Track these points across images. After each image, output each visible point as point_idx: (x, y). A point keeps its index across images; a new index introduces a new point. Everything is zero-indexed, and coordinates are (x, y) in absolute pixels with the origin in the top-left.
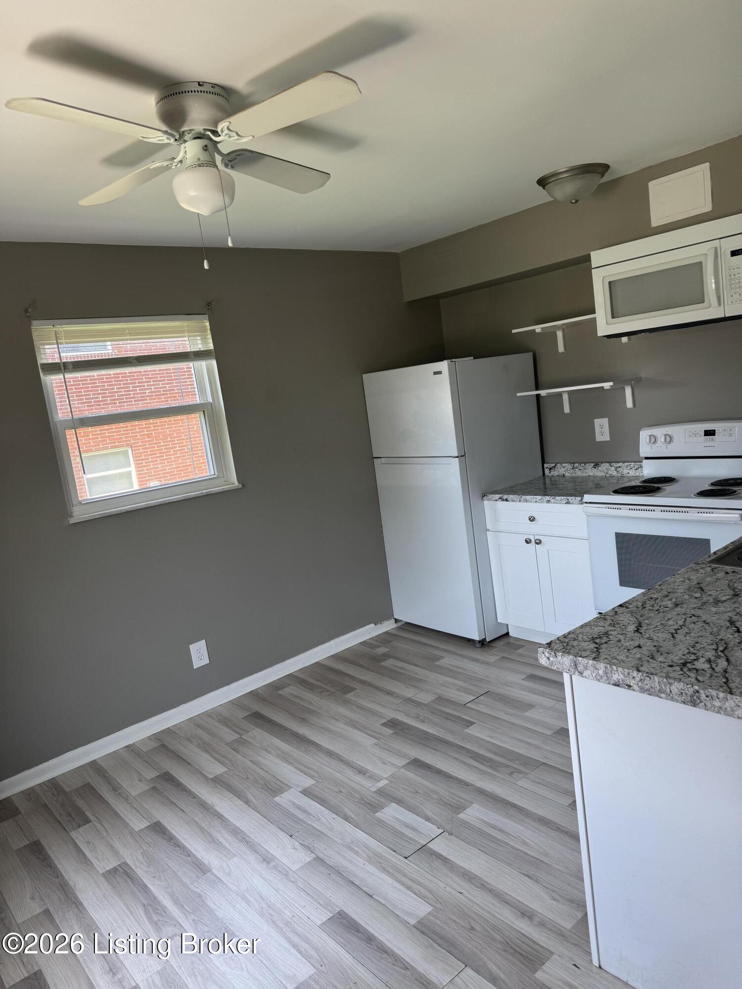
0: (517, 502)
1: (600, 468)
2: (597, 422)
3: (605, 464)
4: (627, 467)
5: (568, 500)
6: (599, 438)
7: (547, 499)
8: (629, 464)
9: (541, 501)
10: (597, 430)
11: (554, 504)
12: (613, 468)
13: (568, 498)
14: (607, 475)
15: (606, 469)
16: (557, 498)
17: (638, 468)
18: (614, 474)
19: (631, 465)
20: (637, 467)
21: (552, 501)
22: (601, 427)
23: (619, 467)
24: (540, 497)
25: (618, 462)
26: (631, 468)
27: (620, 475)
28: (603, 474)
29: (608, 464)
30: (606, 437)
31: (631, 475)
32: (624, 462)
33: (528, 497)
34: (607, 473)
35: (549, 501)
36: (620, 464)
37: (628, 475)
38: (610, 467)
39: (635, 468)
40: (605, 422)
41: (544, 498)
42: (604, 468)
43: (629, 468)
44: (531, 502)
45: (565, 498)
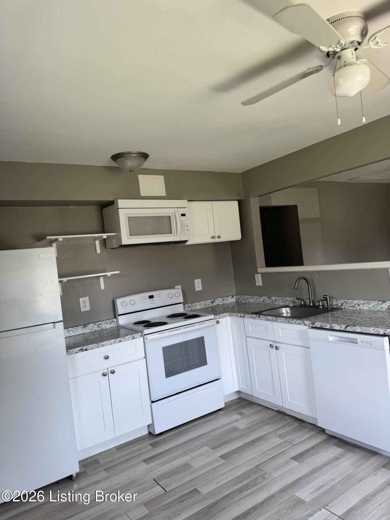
0: (95, 348)
1: (87, 328)
2: (81, 300)
3: (91, 324)
4: (105, 323)
5: (133, 336)
6: (83, 309)
7: (119, 340)
8: (106, 321)
9: (115, 343)
10: (82, 304)
11: (124, 342)
12: (96, 326)
13: (133, 335)
14: (92, 331)
15: (91, 327)
16: (126, 337)
17: (112, 322)
18: (97, 329)
19: (107, 322)
20: (110, 322)
21: (123, 340)
22: (84, 302)
23: (100, 324)
24: (114, 340)
25: (99, 322)
26: (107, 324)
27: (100, 329)
28: (90, 331)
29: (93, 324)
30: (88, 308)
31: (107, 327)
32: (102, 321)
33: (105, 343)
34: (92, 330)
35: (120, 341)
36: (101, 322)
37: (106, 328)
38: (94, 326)
39: (110, 323)
40: (87, 299)
41: (117, 340)
42: (90, 327)
43: (106, 324)
44: (106, 345)
45: (131, 336)
